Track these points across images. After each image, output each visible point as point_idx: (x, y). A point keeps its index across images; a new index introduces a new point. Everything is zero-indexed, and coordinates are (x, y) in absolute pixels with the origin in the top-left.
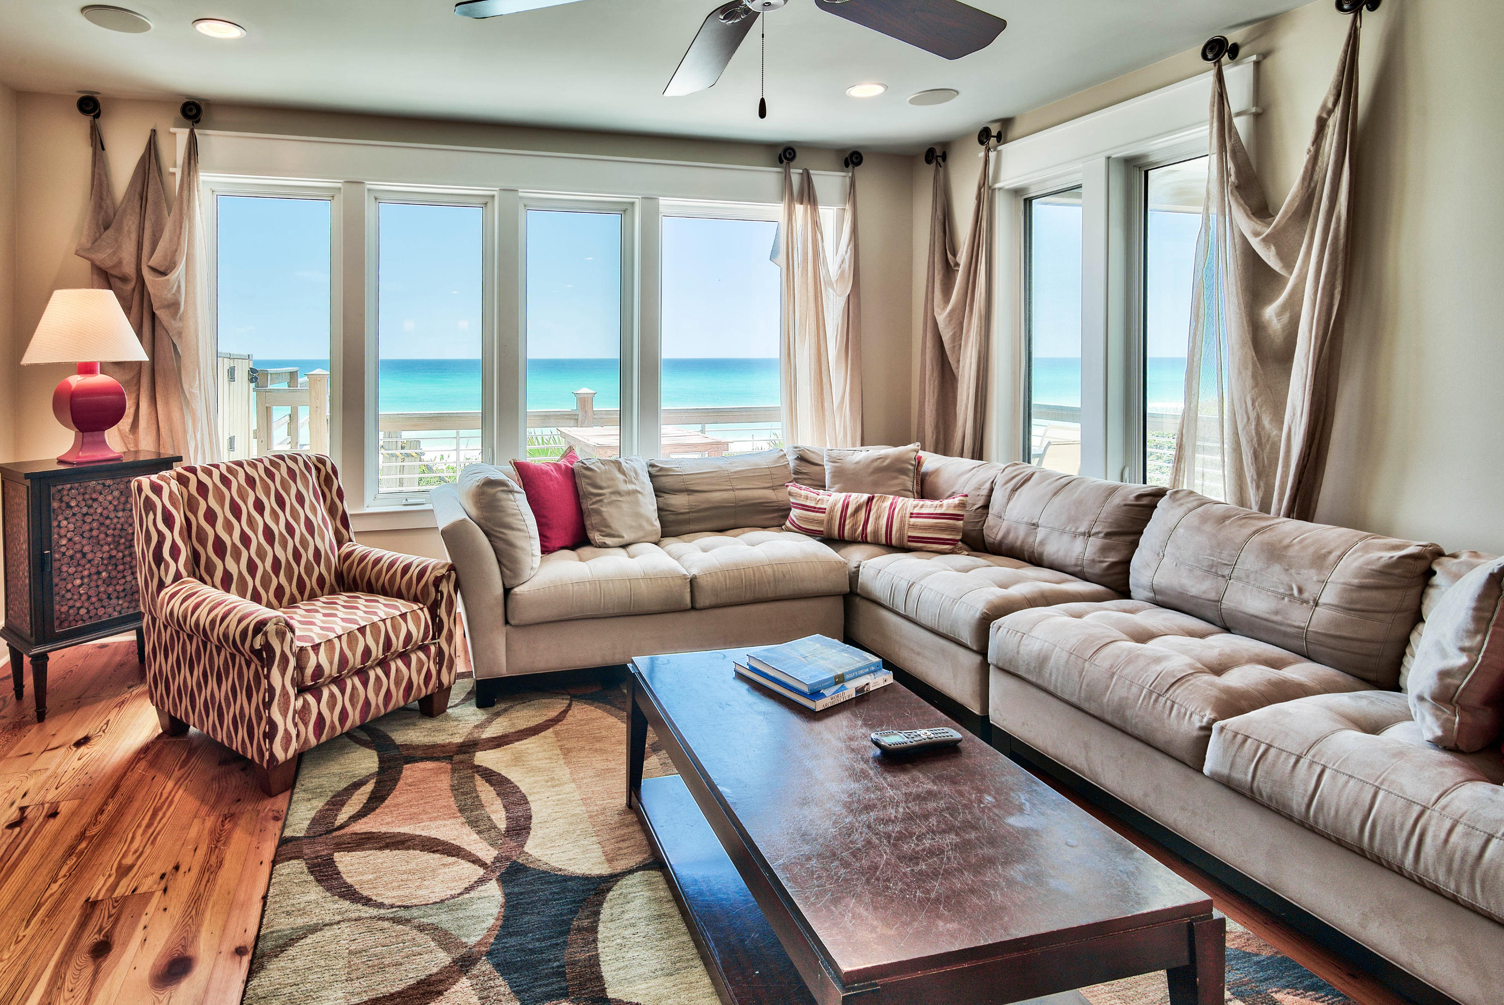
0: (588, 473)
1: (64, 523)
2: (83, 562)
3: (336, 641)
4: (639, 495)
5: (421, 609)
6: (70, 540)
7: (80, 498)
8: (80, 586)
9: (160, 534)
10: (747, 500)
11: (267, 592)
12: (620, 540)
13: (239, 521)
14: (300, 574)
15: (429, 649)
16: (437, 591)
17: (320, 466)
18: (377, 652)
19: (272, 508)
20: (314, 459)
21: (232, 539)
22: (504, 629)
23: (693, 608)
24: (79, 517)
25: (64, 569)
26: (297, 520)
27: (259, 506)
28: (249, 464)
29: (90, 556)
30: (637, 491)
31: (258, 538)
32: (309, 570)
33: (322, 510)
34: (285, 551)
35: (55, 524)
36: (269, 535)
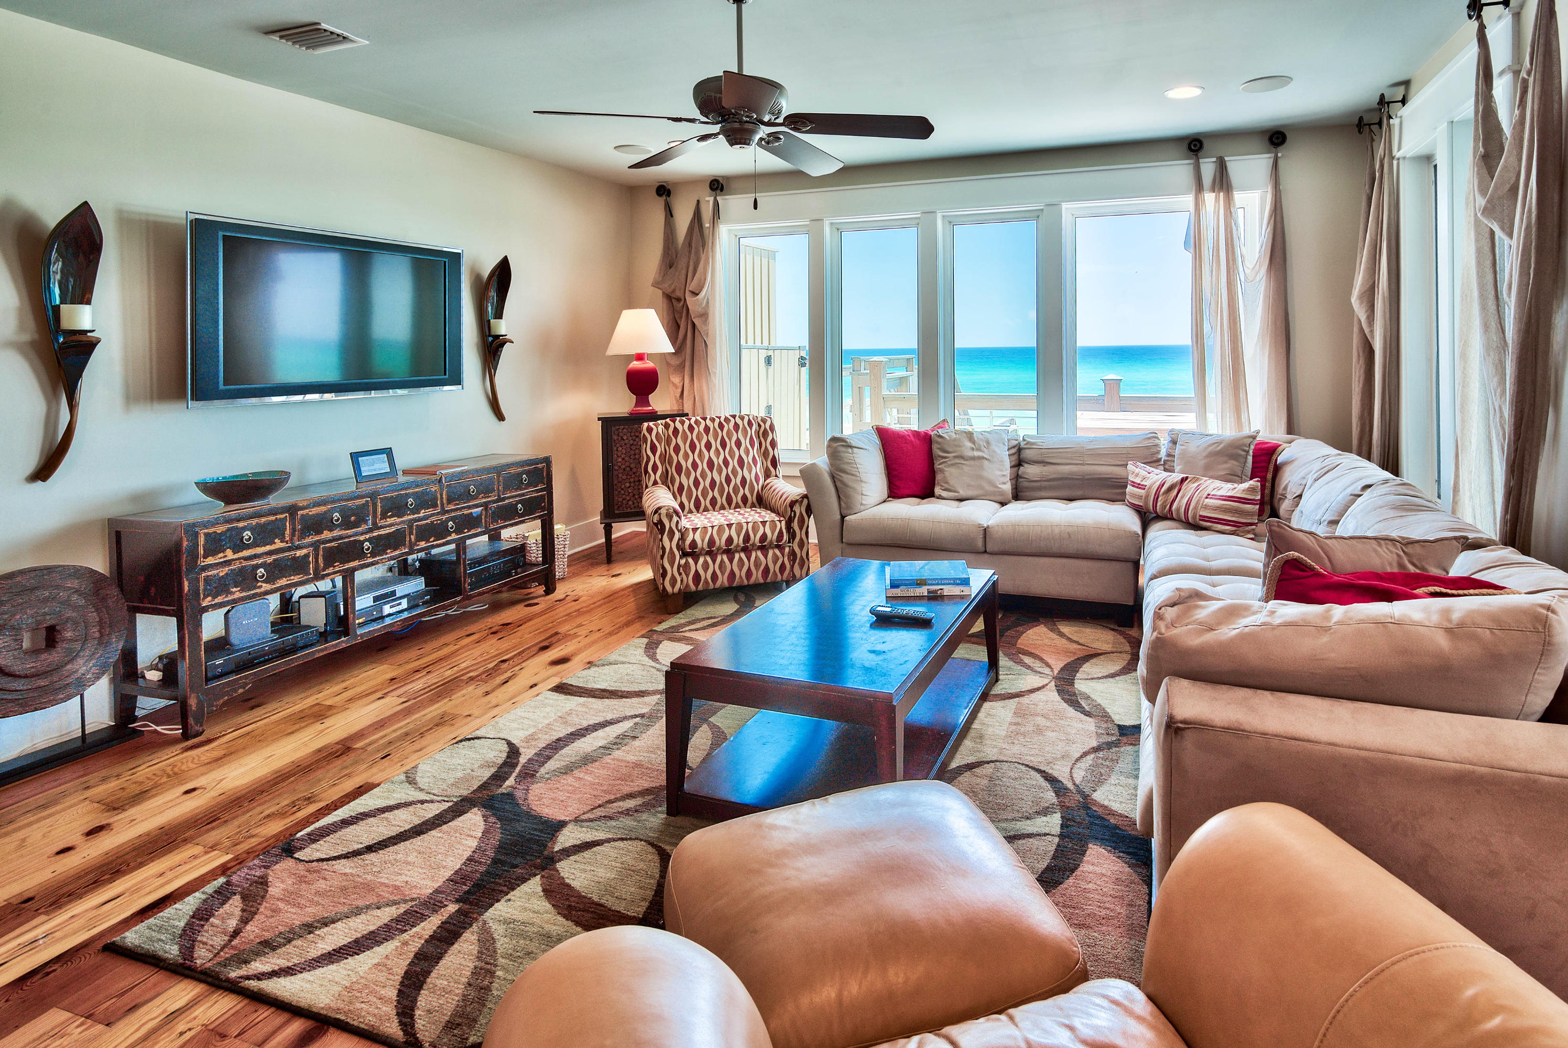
0: (939, 440)
1: (620, 448)
2: (630, 473)
3: (710, 529)
4: (986, 462)
5: (780, 521)
6: (623, 459)
7: (629, 435)
8: (629, 487)
9: (648, 457)
10: (1094, 474)
11: (705, 500)
12: (956, 494)
13: (693, 453)
14: (729, 492)
15: (784, 548)
16: (792, 510)
17: (762, 424)
18: (738, 540)
19: (717, 448)
20: (759, 419)
21: (687, 464)
22: (841, 545)
23: (985, 552)
24: (628, 445)
25: (620, 475)
26: (732, 457)
27: (708, 446)
28: (710, 419)
29: (634, 470)
30: (983, 458)
31: (703, 466)
32: (736, 490)
33: (754, 452)
34: (720, 476)
35: (615, 449)
36: (711, 464)
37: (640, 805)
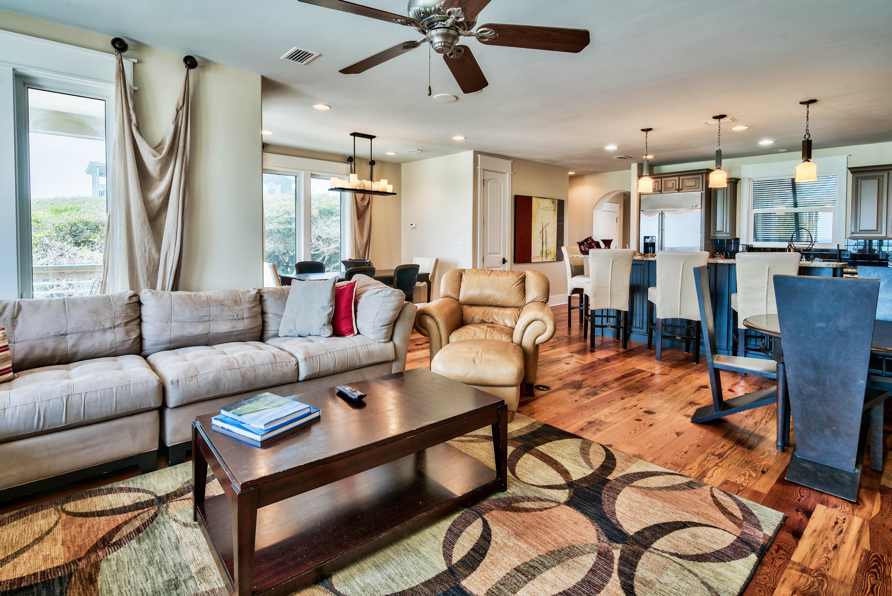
37: (521, 502)
